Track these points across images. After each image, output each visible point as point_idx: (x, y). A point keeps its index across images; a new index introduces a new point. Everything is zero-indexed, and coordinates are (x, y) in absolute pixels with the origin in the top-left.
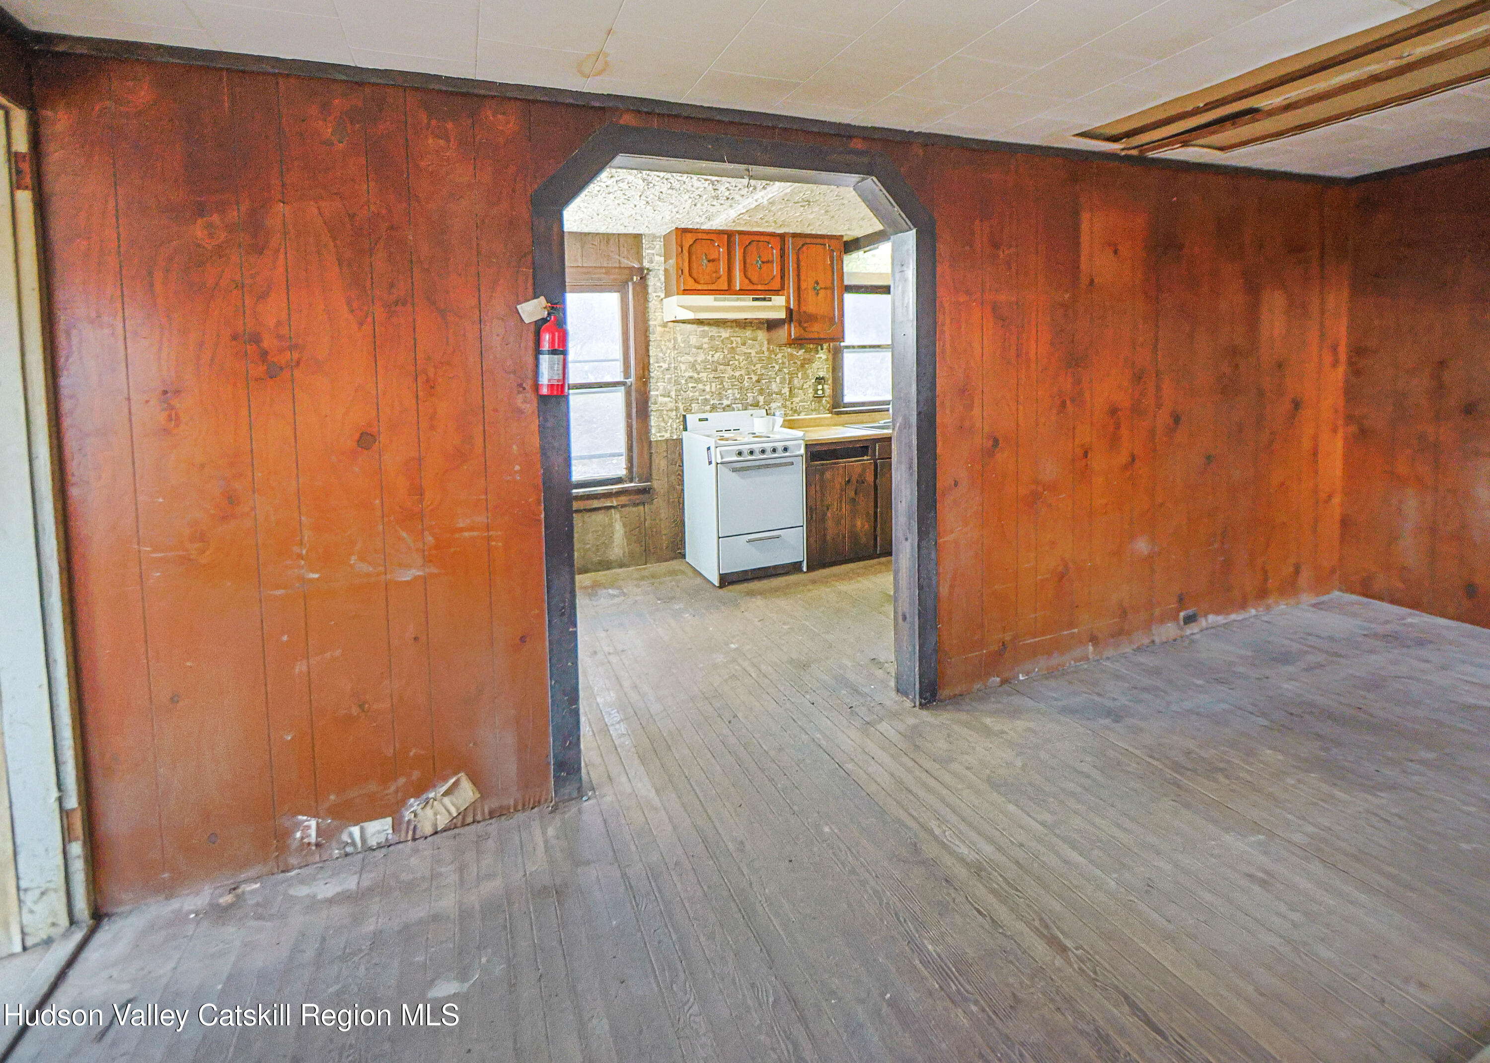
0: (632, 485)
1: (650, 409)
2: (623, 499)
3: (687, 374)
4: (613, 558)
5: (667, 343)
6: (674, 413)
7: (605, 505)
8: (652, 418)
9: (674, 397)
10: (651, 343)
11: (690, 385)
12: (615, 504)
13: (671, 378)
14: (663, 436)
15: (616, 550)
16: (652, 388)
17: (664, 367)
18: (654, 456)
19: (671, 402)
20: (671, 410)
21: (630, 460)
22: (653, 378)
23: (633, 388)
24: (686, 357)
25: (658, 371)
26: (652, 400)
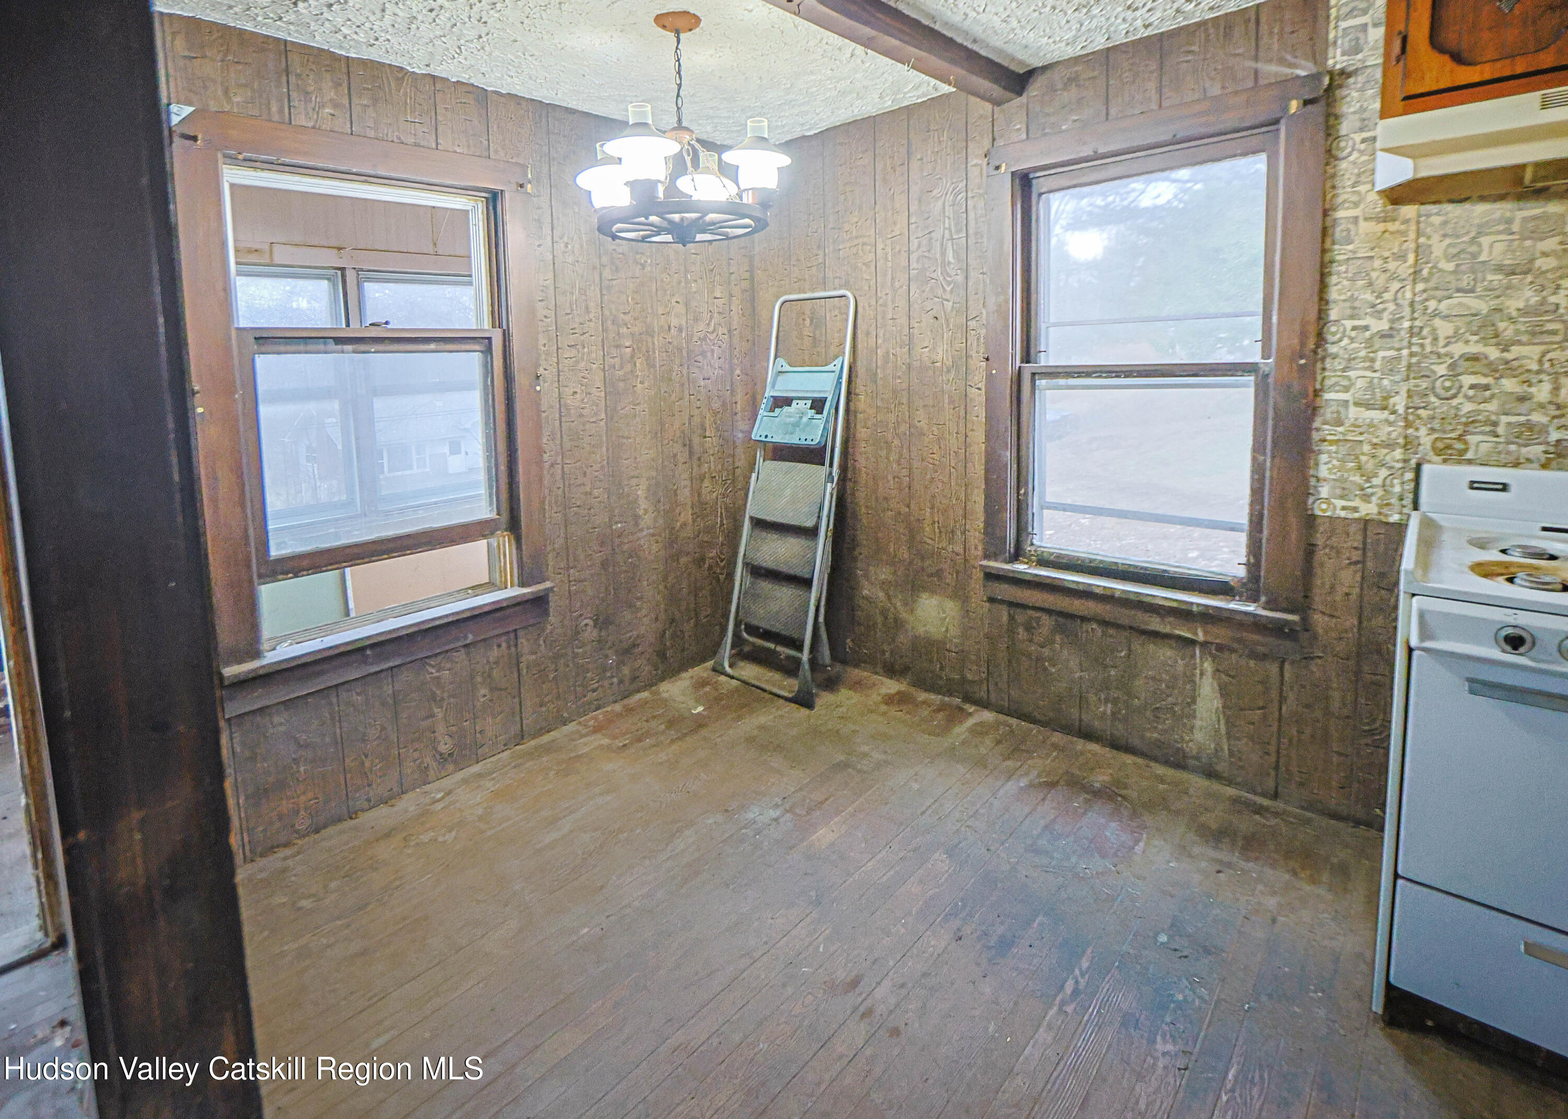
0: (1251, 608)
1: (1315, 436)
2: (1221, 634)
3: (1458, 349)
4: (1191, 748)
5: (1392, 265)
6: (1398, 453)
7: (1177, 632)
8: (1324, 458)
9: (1401, 409)
10: (1335, 268)
11: (1467, 380)
12: (1201, 637)
13: (1398, 359)
14: (1355, 509)
15: (1199, 736)
16: (1328, 383)
17: (1374, 330)
18: (1320, 555)
19: (1390, 424)
20: (1390, 445)
21: (1254, 547)
22: (1335, 357)
23: (1271, 380)
24: (1459, 299)
25: (1352, 340)
26: (1328, 413)
